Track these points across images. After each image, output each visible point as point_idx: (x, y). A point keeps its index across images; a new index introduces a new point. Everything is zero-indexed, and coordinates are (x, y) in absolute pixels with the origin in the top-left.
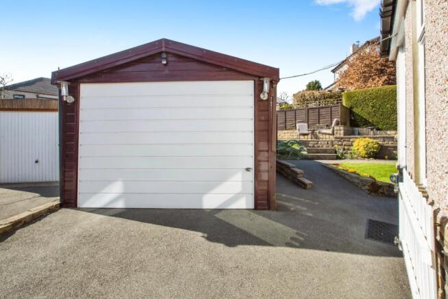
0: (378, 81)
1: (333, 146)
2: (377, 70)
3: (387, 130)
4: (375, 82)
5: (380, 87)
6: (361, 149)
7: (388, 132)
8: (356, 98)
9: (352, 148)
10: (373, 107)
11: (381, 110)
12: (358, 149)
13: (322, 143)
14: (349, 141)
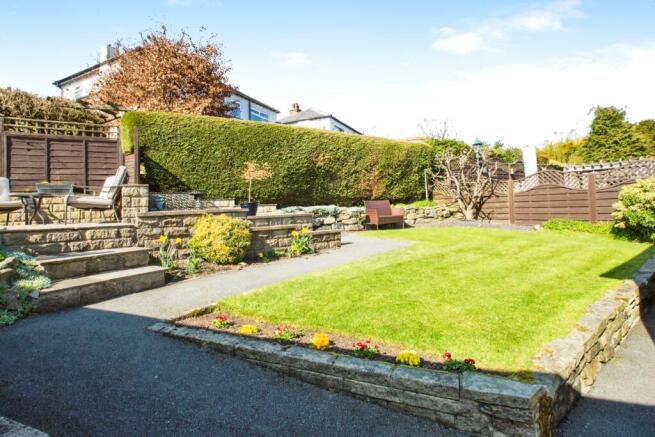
0: (195, 106)
1: (134, 240)
2: (192, 82)
3: (214, 199)
4: (190, 105)
5: (199, 116)
6: (218, 243)
7: (217, 203)
8: (155, 129)
9: (189, 241)
10: (191, 152)
11: (205, 160)
12: (210, 245)
13: (99, 233)
14: (180, 224)
